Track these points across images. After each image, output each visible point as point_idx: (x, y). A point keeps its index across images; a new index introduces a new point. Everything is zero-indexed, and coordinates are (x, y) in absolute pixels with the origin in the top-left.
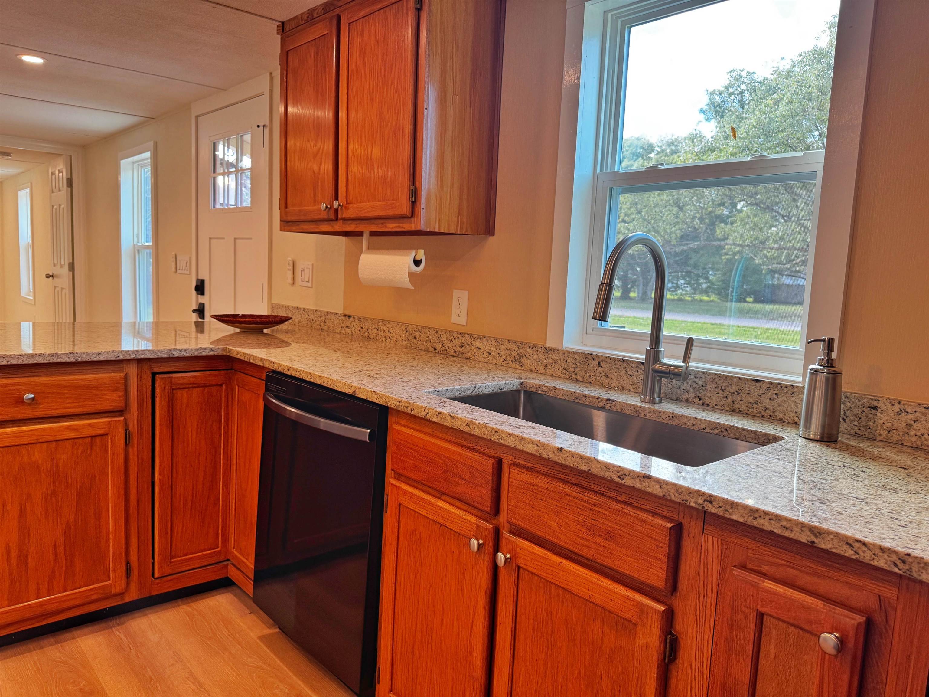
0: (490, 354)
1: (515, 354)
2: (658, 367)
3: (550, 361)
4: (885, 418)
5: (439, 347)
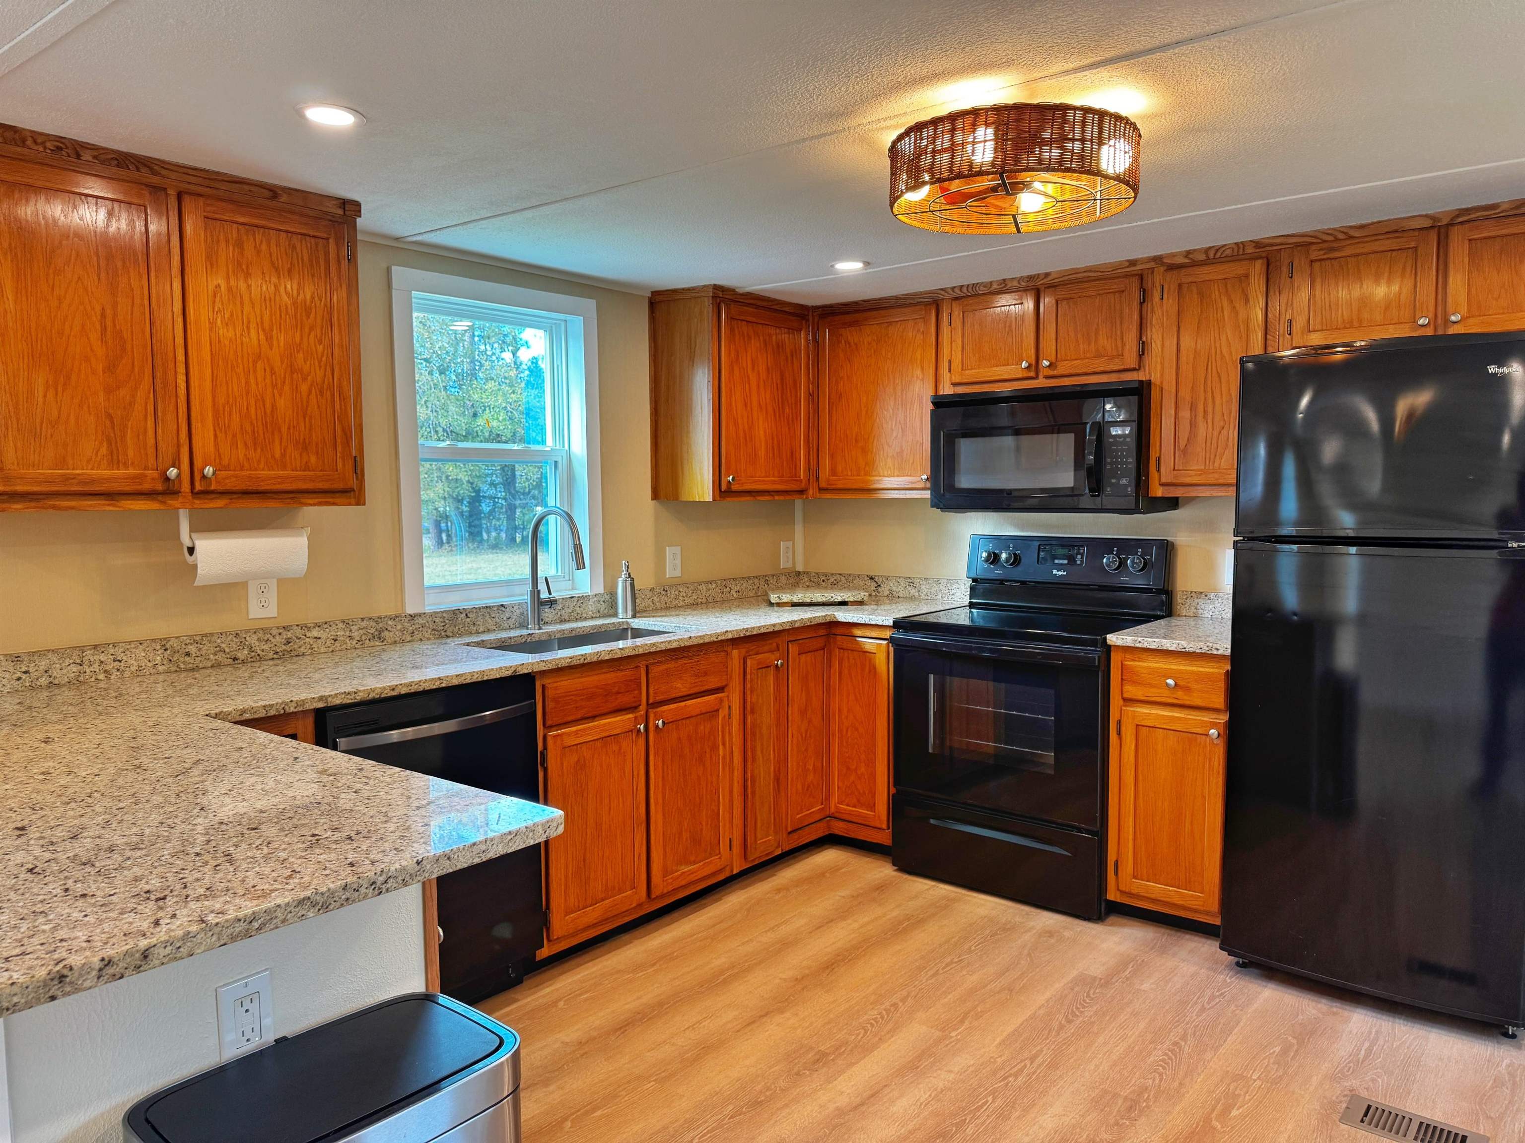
0: (335, 640)
1: (372, 631)
3: (417, 626)
5: (243, 654)
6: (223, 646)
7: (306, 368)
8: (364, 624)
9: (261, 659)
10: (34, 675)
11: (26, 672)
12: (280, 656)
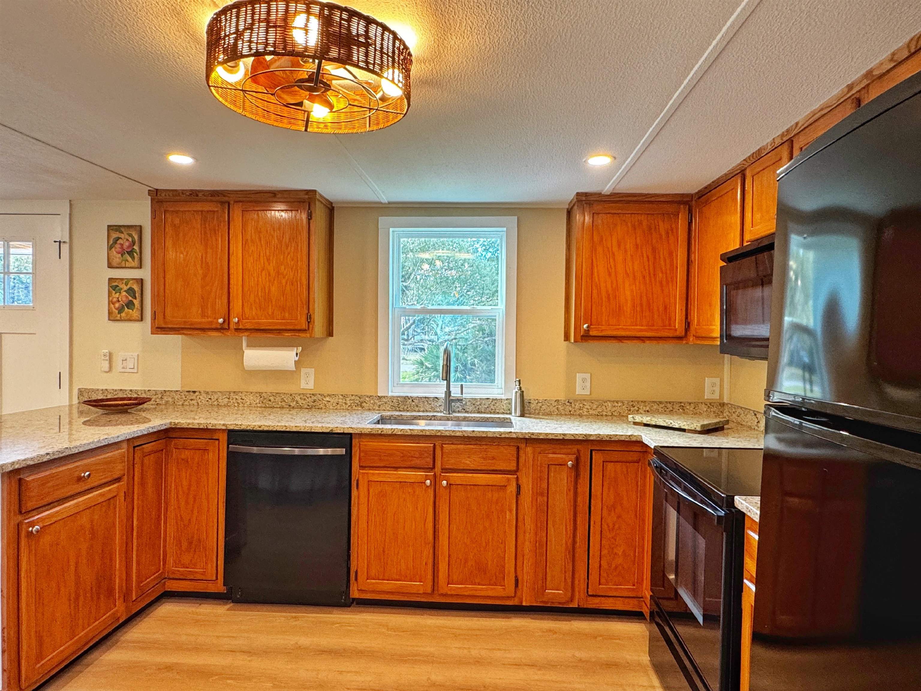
0: (338, 404)
1: (357, 402)
2: (451, 398)
3: (382, 403)
4: (533, 406)
5: (293, 404)
6: (285, 399)
7: (285, 273)
8: (353, 398)
9: (301, 408)
10: (213, 400)
11: (210, 399)
12: (310, 408)
